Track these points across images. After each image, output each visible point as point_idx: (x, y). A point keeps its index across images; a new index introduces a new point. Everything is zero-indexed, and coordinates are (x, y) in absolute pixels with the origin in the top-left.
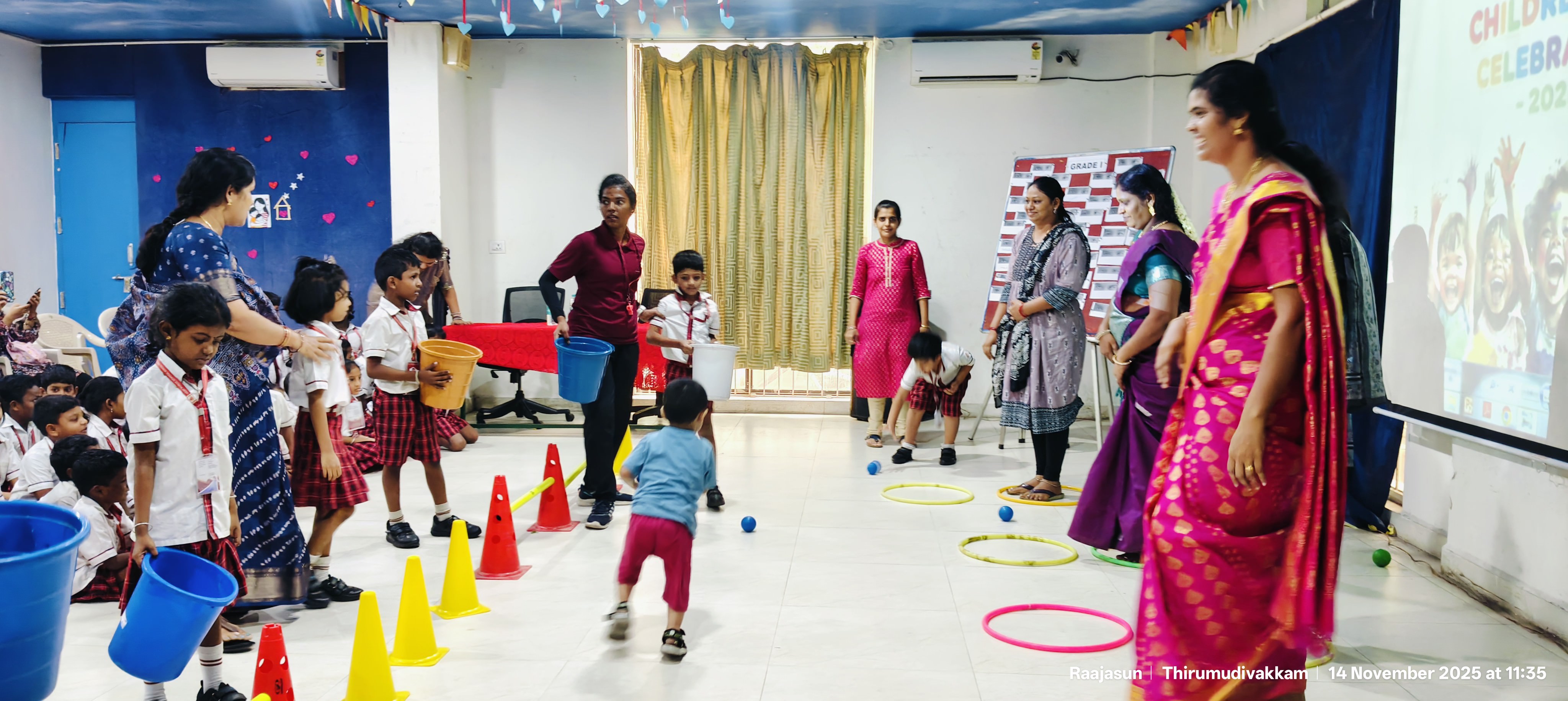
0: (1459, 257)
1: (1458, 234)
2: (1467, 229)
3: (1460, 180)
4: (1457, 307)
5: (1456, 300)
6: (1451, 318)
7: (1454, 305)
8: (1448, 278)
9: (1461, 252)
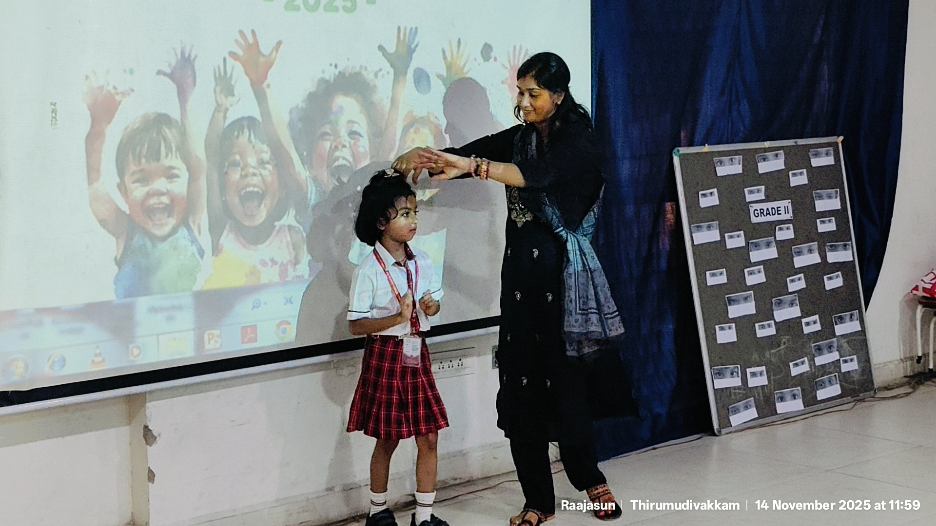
0: (172, 168)
1: (165, 140)
2: (183, 133)
3: (159, 73)
4: (174, 231)
5: (172, 222)
6: (165, 246)
7: (167, 229)
8: (149, 195)
9: (175, 161)
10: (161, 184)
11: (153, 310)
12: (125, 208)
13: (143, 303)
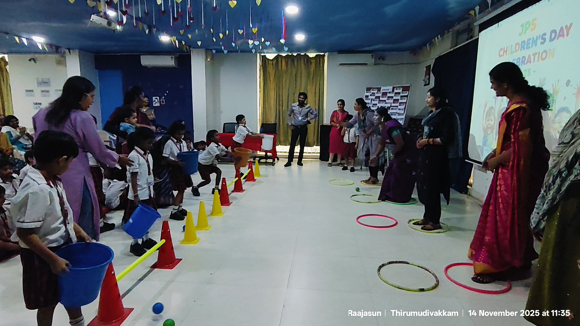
0: (492, 119)
1: (492, 112)
6: (489, 136)
7: (490, 132)
8: (488, 124)
9: (492, 117)
10: (490, 122)
11: (486, 150)
12: (485, 126)
13: (485, 147)
